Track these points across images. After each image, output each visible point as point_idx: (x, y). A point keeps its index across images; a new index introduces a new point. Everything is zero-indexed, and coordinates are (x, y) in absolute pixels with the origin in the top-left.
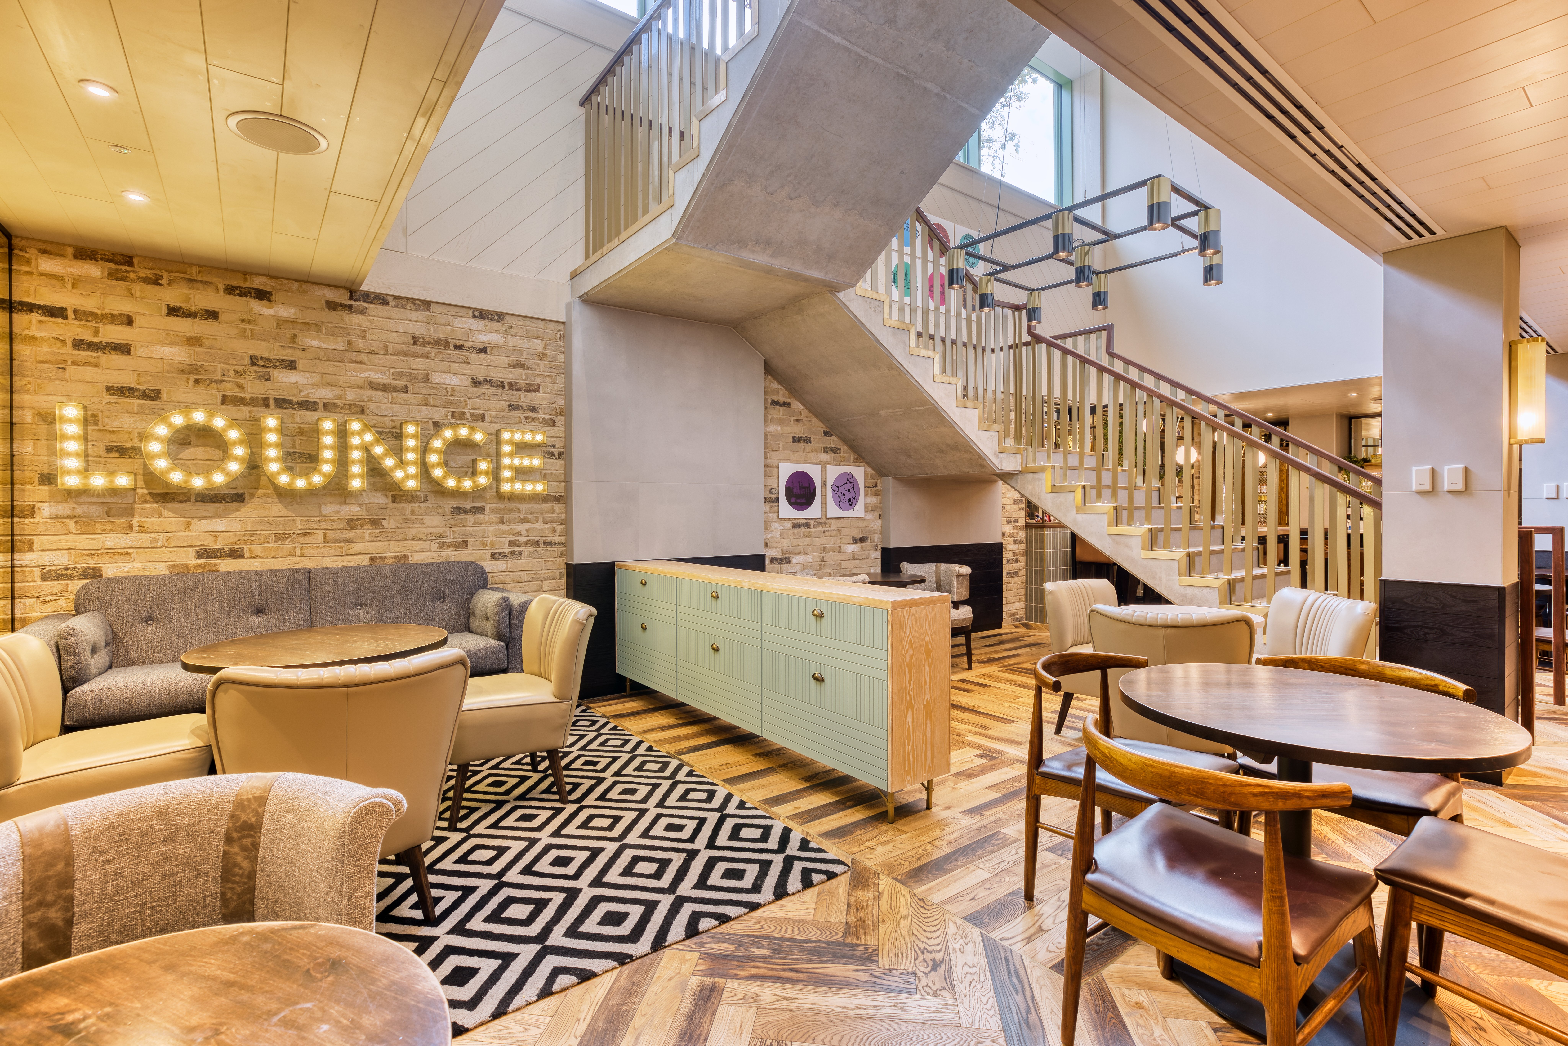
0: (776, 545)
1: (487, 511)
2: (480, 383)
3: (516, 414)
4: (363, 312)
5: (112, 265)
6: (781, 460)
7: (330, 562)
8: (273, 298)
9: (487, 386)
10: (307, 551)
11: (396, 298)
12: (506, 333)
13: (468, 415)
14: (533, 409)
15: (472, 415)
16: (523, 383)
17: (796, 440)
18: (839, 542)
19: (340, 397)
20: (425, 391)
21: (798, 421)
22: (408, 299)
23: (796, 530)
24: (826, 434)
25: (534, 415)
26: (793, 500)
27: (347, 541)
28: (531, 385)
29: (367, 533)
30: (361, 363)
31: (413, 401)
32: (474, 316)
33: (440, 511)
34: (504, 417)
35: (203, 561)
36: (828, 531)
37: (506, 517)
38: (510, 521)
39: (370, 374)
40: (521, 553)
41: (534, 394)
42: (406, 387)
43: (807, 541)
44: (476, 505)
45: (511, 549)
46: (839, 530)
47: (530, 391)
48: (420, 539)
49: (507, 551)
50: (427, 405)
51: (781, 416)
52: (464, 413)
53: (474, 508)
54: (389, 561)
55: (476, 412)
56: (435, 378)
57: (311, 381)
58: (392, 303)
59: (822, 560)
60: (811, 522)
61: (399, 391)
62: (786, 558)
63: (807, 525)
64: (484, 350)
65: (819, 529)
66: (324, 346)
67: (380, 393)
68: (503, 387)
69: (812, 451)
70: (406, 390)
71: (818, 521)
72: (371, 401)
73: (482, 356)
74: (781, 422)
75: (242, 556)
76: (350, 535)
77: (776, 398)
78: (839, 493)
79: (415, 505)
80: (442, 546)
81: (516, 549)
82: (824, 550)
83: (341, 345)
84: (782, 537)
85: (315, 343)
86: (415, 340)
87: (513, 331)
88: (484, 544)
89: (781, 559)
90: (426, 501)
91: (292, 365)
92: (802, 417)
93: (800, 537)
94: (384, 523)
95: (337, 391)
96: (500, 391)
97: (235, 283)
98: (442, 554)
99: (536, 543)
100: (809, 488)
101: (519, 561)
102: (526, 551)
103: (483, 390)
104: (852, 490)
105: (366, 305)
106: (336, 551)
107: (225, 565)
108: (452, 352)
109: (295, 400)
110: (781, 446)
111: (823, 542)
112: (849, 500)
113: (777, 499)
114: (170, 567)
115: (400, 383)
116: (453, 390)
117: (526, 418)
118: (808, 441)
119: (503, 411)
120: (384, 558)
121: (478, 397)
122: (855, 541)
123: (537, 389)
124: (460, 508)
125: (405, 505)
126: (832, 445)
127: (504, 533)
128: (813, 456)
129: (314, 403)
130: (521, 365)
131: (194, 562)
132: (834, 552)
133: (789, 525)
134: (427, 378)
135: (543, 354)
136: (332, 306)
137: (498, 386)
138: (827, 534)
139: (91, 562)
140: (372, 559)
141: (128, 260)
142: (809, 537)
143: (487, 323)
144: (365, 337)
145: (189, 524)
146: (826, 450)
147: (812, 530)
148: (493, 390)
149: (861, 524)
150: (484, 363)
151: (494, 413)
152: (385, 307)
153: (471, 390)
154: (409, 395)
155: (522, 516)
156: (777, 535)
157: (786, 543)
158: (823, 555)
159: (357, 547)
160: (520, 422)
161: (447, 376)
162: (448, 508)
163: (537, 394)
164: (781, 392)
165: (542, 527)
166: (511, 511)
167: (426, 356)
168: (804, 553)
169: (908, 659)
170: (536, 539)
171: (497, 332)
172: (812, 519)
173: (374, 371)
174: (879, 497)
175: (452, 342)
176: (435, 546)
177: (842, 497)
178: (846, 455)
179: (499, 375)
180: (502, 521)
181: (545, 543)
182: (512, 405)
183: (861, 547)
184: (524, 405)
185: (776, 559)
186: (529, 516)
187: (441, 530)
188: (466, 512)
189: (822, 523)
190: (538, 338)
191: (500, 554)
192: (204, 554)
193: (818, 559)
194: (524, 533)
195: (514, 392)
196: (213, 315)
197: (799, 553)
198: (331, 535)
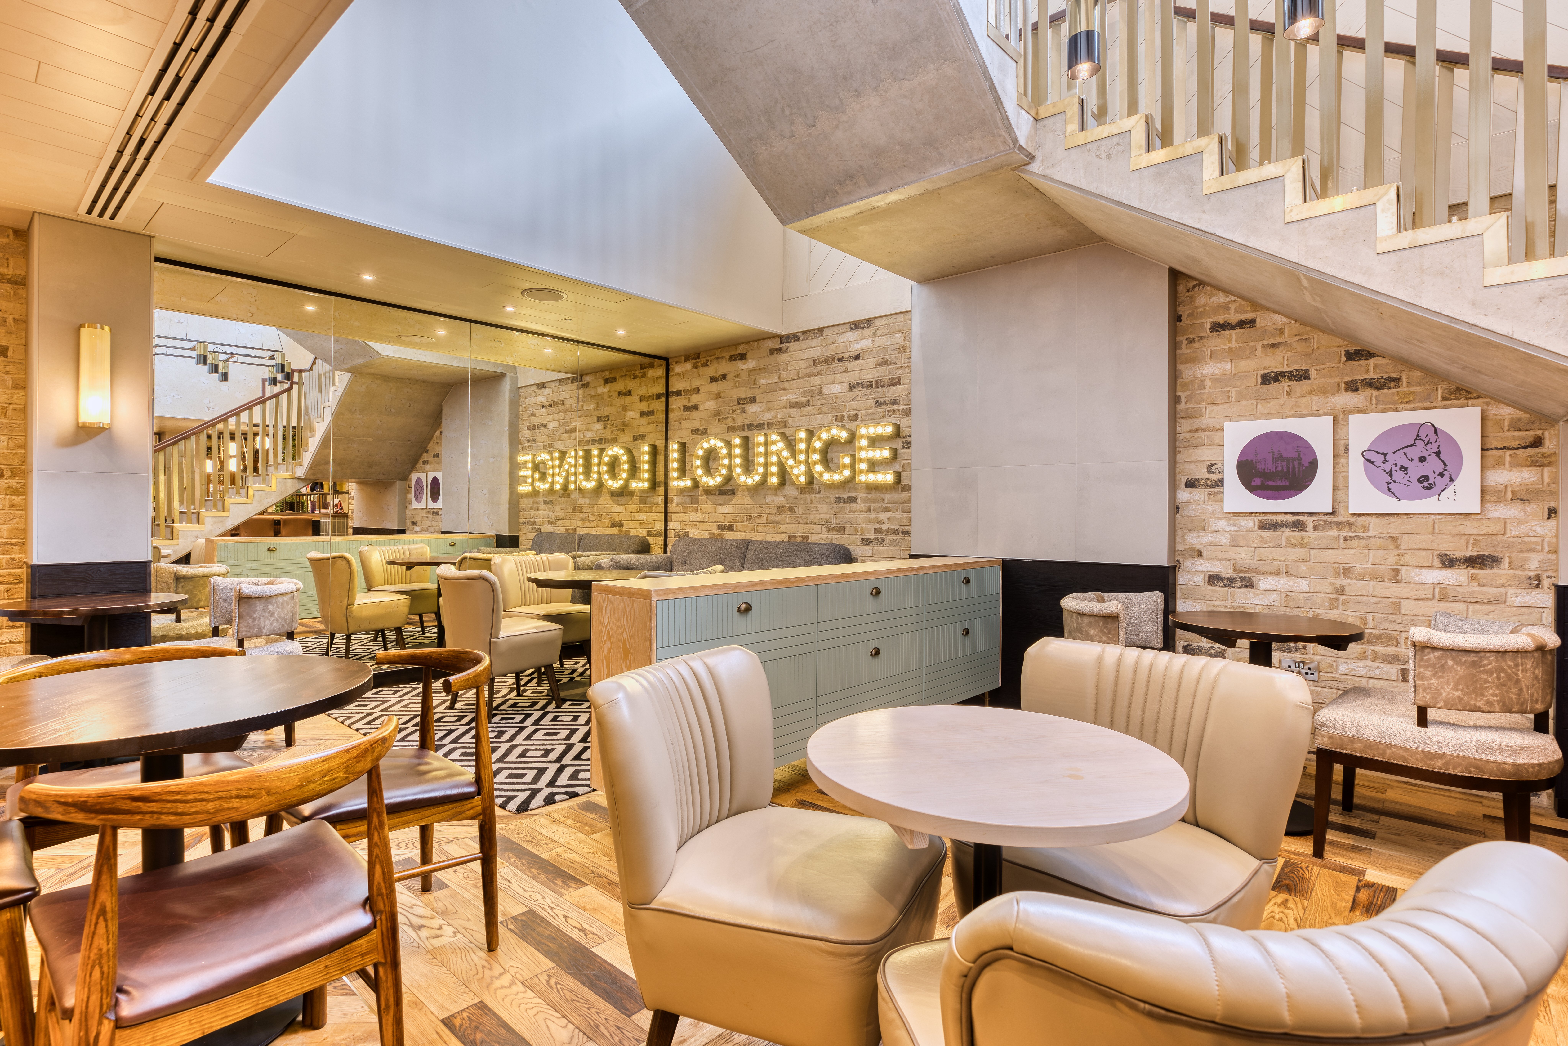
0: (1221, 555)
1: (859, 501)
2: (854, 387)
3: (880, 409)
4: (786, 351)
5: (694, 361)
6: (1230, 418)
7: (770, 538)
8: (748, 356)
9: (860, 389)
10: (760, 529)
11: (804, 332)
12: (874, 336)
13: (846, 418)
14: (895, 402)
15: (849, 416)
16: (886, 379)
17: (1267, 379)
18: (1392, 560)
19: (775, 417)
20: (819, 402)
21: (1274, 346)
22: (810, 331)
23: (1267, 534)
24: (1351, 356)
25: (895, 408)
26: (1257, 481)
27: (778, 523)
28: (893, 379)
29: (786, 517)
30: (785, 389)
31: (813, 412)
32: (852, 329)
33: (828, 500)
34: (872, 414)
35: (720, 532)
36: (1357, 537)
37: (873, 506)
38: (875, 511)
39: (790, 396)
40: (883, 540)
41: (895, 387)
42: (809, 401)
43: (1297, 553)
44: (851, 495)
45: (876, 536)
46: (1394, 539)
47: (892, 385)
48: (815, 524)
49: (872, 537)
50: (821, 413)
51: (1234, 344)
52: (843, 416)
53: (849, 497)
54: (798, 540)
55: (852, 413)
56: (826, 390)
57: (763, 408)
58: (802, 338)
59: (1341, 591)
60: (1309, 521)
61: (804, 406)
62: (1242, 579)
63: (1299, 526)
64: (857, 357)
65: (1333, 533)
66: (768, 382)
67: (794, 410)
68: (871, 386)
69: (1311, 393)
70: (808, 404)
71: (1329, 518)
72: (790, 417)
73: (857, 362)
74: (1233, 355)
75: (733, 530)
76: (778, 518)
77: (1221, 319)
78: (1387, 467)
79: (813, 495)
80: (829, 530)
81: (880, 536)
82: (1346, 572)
83: (775, 380)
84: (1234, 542)
85: (764, 381)
86: (815, 362)
87: (879, 333)
88: (856, 530)
89: (1231, 580)
90: (819, 492)
91: (753, 400)
92: (1286, 337)
93: (1279, 545)
94: (796, 509)
95: (773, 413)
96: (869, 390)
97: (732, 353)
98: (830, 536)
99: (896, 532)
100: (1299, 459)
101: (882, 548)
102: (888, 539)
103: (856, 393)
104: (1433, 460)
105: (788, 344)
106: (772, 530)
107: (729, 535)
108: (837, 365)
109: (755, 423)
110: (1233, 394)
111: (1340, 559)
112: (1423, 479)
113: (1220, 482)
114: (710, 534)
115: (805, 399)
116: (837, 397)
117: (888, 411)
118: (1303, 376)
119: (871, 408)
120: (795, 537)
121: (853, 400)
122: (1449, 562)
123: (898, 382)
124: (840, 498)
125: (807, 496)
126: (1372, 375)
127: (871, 520)
128: (1317, 401)
129: (764, 424)
130: (885, 362)
131: (717, 532)
132: (1376, 578)
133: (1250, 523)
134: (820, 392)
135: (903, 346)
136: (773, 352)
137: (867, 387)
138: (1355, 543)
139: (686, 529)
140: (790, 537)
141: (697, 356)
142: (1302, 546)
143: (860, 332)
144: (787, 370)
145: (715, 508)
146: (1352, 387)
147: (1311, 534)
148: (864, 391)
149: (1469, 528)
150: (858, 368)
151: (864, 412)
152: (798, 343)
153: (849, 394)
154: (811, 408)
155: (885, 506)
156: (1224, 539)
157: (1243, 555)
158: (1341, 581)
159: (783, 528)
160: (884, 417)
161: (832, 386)
162: (832, 498)
163: (898, 386)
164: (1233, 307)
165: (900, 516)
166: (875, 500)
167: (819, 373)
168: (1288, 574)
169: (606, 651)
170: (896, 527)
171: (867, 337)
172: (1310, 514)
173: (791, 393)
174: (1546, 470)
175: (836, 357)
176: (824, 530)
177: (1398, 475)
178: (1418, 389)
179: (868, 376)
180: (869, 510)
181: (903, 532)
182: (877, 402)
183: (1473, 577)
184: (887, 399)
185: (1220, 578)
186: (890, 505)
187: (828, 517)
188: (844, 501)
189: (1338, 524)
190: (898, 332)
191: (867, 539)
192: (721, 527)
193: (1328, 589)
194: (886, 521)
195: (880, 389)
196: (724, 377)
197: (1277, 573)
198: (771, 517)
